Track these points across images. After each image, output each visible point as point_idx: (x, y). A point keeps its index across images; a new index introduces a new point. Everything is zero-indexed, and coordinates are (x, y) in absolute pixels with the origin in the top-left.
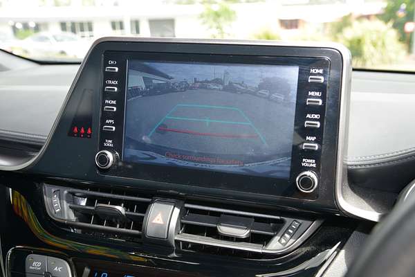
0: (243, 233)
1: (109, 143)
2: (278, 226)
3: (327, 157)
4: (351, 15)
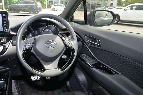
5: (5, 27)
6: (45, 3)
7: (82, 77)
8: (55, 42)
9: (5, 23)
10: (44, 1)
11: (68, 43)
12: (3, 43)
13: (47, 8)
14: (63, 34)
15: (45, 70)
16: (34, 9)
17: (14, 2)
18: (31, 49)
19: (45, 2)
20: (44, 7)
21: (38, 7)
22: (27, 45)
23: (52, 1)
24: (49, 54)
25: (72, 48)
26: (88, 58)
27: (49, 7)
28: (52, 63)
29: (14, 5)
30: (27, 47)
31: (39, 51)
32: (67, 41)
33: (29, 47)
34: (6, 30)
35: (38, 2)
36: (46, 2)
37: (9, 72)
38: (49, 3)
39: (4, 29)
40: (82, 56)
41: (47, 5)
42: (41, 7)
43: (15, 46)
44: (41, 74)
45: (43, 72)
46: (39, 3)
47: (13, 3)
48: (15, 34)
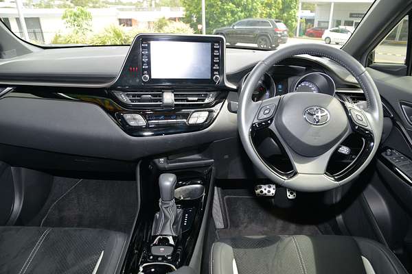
0: (196, 99)
1: (146, 72)
2: (206, 96)
3: (221, 71)
4: (164, 18)
5: (216, 70)
6: (294, 23)
7: (378, 206)
8: (326, 112)
9: (216, 63)
10: (293, 20)
11: (359, 118)
12: (208, 105)
13: (299, 36)
14: (344, 97)
15: (296, 173)
16: (268, 37)
17: (226, 23)
18: (269, 122)
19: (296, 21)
20: (291, 33)
21: (279, 32)
22: (262, 113)
23: (314, 20)
24: (311, 137)
25: (367, 130)
26: (404, 160)
27: (304, 34)
28: (315, 161)
29: (225, 28)
30: (263, 116)
31: (288, 128)
32: (357, 113)
33: (265, 116)
34: (217, 78)
35: (279, 22)
36: (299, 22)
37: (211, 169)
38: (305, 24)
39: (213, 75)
40: (386, 155)
41: (300, 30)
42: (286, 33)
43: (235, 112)
44: (288, 182)
45: (291, 177)
46: (282, 23)
47: (222, 24)
48: (235, 87)
